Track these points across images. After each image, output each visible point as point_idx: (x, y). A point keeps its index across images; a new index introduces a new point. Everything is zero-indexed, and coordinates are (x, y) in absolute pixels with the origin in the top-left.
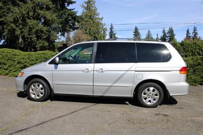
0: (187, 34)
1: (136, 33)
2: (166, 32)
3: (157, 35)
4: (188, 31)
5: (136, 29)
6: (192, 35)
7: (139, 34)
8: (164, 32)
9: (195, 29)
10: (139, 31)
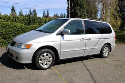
0: (44, 14)
1: (13, 10)
2: (32, 11)
3: (26, 13)
4: (44, 12)
5: (13, 7)
6: (46, 14)
7: (15, 11)
8: (30, 11)
9: (48, 11)
10: (15, 9)
